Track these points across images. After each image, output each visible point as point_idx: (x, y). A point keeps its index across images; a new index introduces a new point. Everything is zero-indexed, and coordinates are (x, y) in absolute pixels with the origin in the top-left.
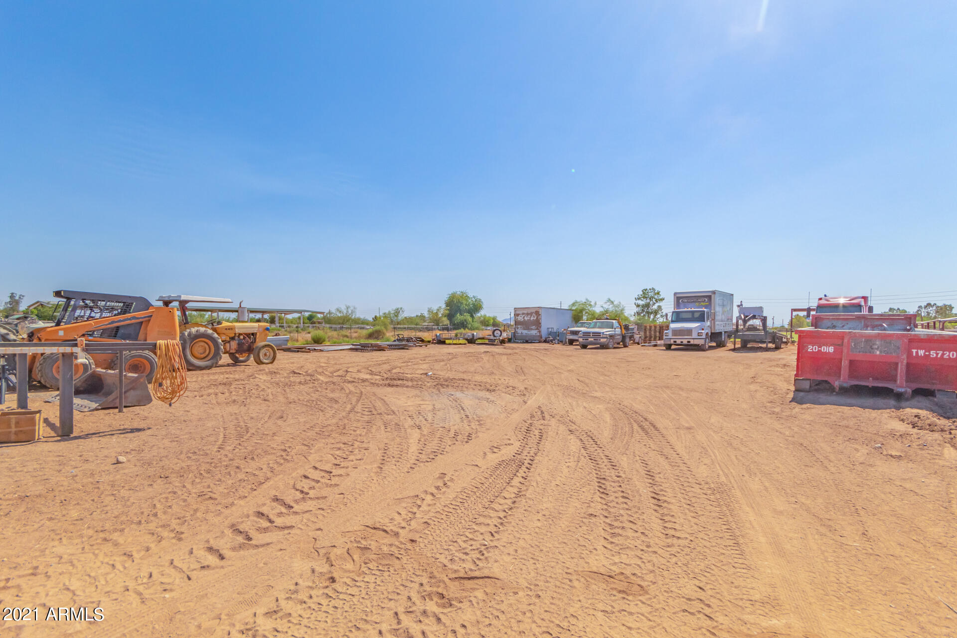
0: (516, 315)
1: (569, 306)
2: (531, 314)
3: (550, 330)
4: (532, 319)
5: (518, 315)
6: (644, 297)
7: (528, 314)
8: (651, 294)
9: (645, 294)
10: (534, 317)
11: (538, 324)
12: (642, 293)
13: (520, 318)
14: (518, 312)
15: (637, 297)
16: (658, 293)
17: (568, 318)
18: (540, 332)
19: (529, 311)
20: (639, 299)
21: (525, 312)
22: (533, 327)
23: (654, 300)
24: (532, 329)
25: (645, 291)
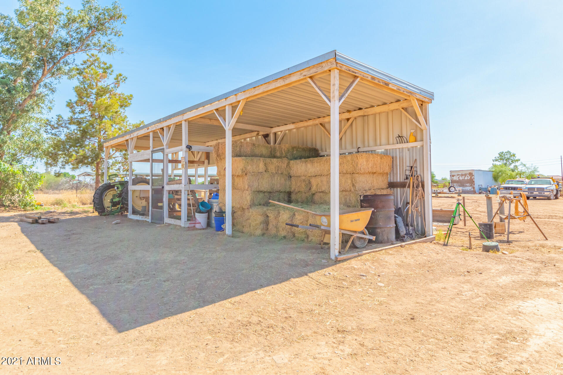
0: (452, 176)
1: (489, 168)
2: (465, 175)
3: (480, 186)
4: (466, 178)
5: (453, 176)
6: (501, 159)
7: (462, 175)
8: (508, 156)
9: (502, 156)
10: (468, 177)
11: (471, 182)
12: (498, 156)
13: (455, 178)
14: (453, 174)
15: (494, 159)
16: (514, 155)
17: (490, 178)
18: (474, 188)
19: (464, 173)
20: (496, 160)
21: (460, 173)
22: (468, 184)
23: (510, 161)
24: (466, 186)
25: (501, 154)
